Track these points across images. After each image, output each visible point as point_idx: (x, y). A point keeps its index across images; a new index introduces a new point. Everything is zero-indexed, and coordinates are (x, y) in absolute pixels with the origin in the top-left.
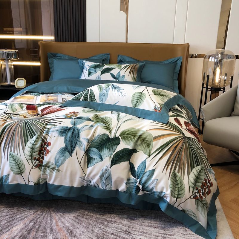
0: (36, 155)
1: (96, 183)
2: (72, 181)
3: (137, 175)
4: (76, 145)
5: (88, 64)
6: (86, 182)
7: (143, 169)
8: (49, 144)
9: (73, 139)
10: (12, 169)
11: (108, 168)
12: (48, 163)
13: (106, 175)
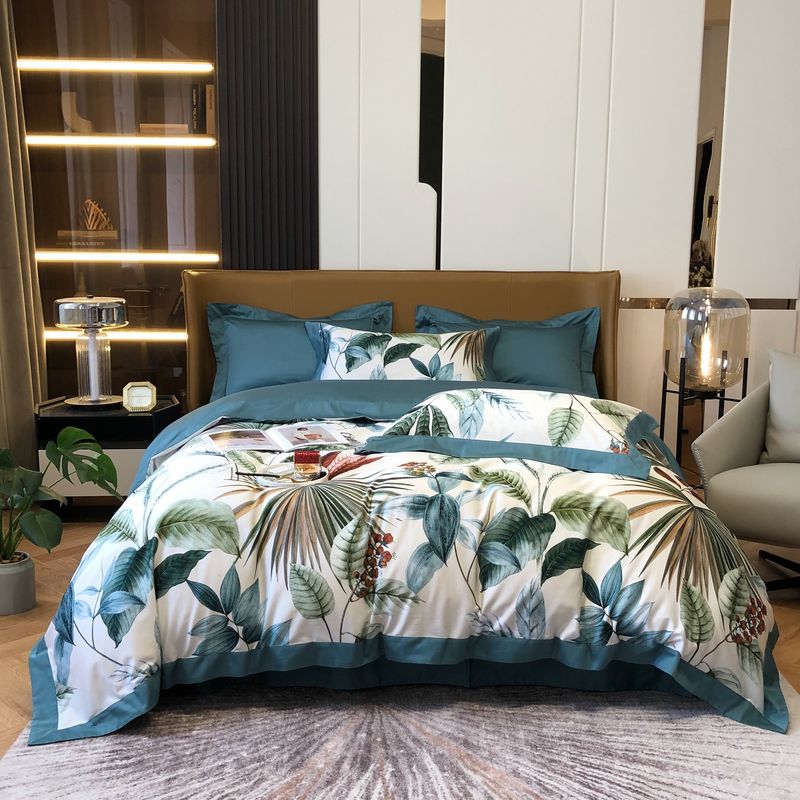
0: (360, 567)
1: (506, 625)
2: (448, 624)
3: (603, 598)
4: (453, 536)
5: (341, 337)
6: (479, 624)
7: (615, 581)
8: (388, 539)
9: (445, 524)
10: (298, 605)
11: (536, 587)
12: (390, 583)
13: (531, 604)
